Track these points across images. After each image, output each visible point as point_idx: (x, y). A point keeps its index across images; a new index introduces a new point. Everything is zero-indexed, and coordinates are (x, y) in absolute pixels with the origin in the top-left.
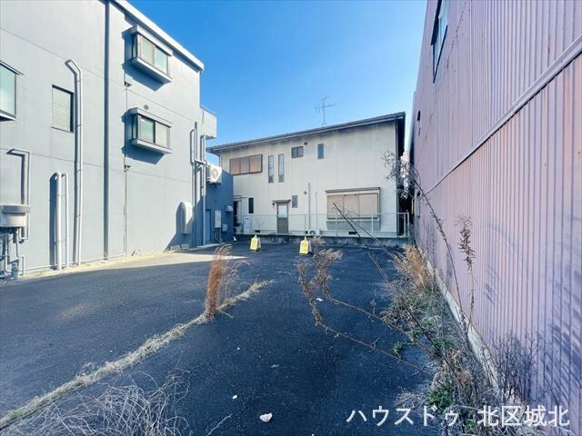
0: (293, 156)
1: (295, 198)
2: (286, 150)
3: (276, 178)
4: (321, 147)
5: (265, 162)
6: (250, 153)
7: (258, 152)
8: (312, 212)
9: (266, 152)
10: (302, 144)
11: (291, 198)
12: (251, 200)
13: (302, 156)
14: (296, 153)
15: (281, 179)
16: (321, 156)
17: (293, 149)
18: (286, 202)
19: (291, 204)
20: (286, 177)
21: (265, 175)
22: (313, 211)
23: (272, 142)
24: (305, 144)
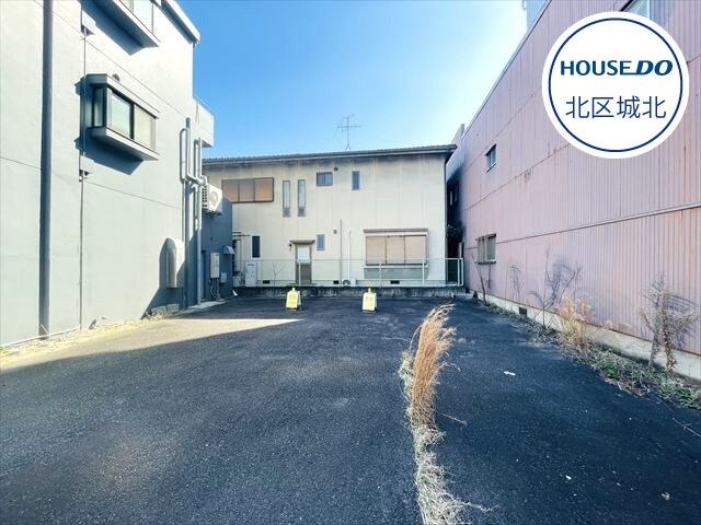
0: (318, 184)
1: (321, 238)
2: (309, 175)
3: (294, 211)
4: (356, 176)
5: (278, 189)
6: (256, 174)
7: (267, 173)
8: (344, 257)
9: (280, 175)
10: (331, 169)
11: (315, 238)
12: (256, 240)
13: (331, 184)
14: (323, 180)
15: (301, 212)
16: (356, 186)
17: (318, 174)
18: (308, 243)
19: (315, 246)
20: (307, 210)
21: (277, 207)
22: (346, 255)
23: (290, 162)
24: (336, 169)
